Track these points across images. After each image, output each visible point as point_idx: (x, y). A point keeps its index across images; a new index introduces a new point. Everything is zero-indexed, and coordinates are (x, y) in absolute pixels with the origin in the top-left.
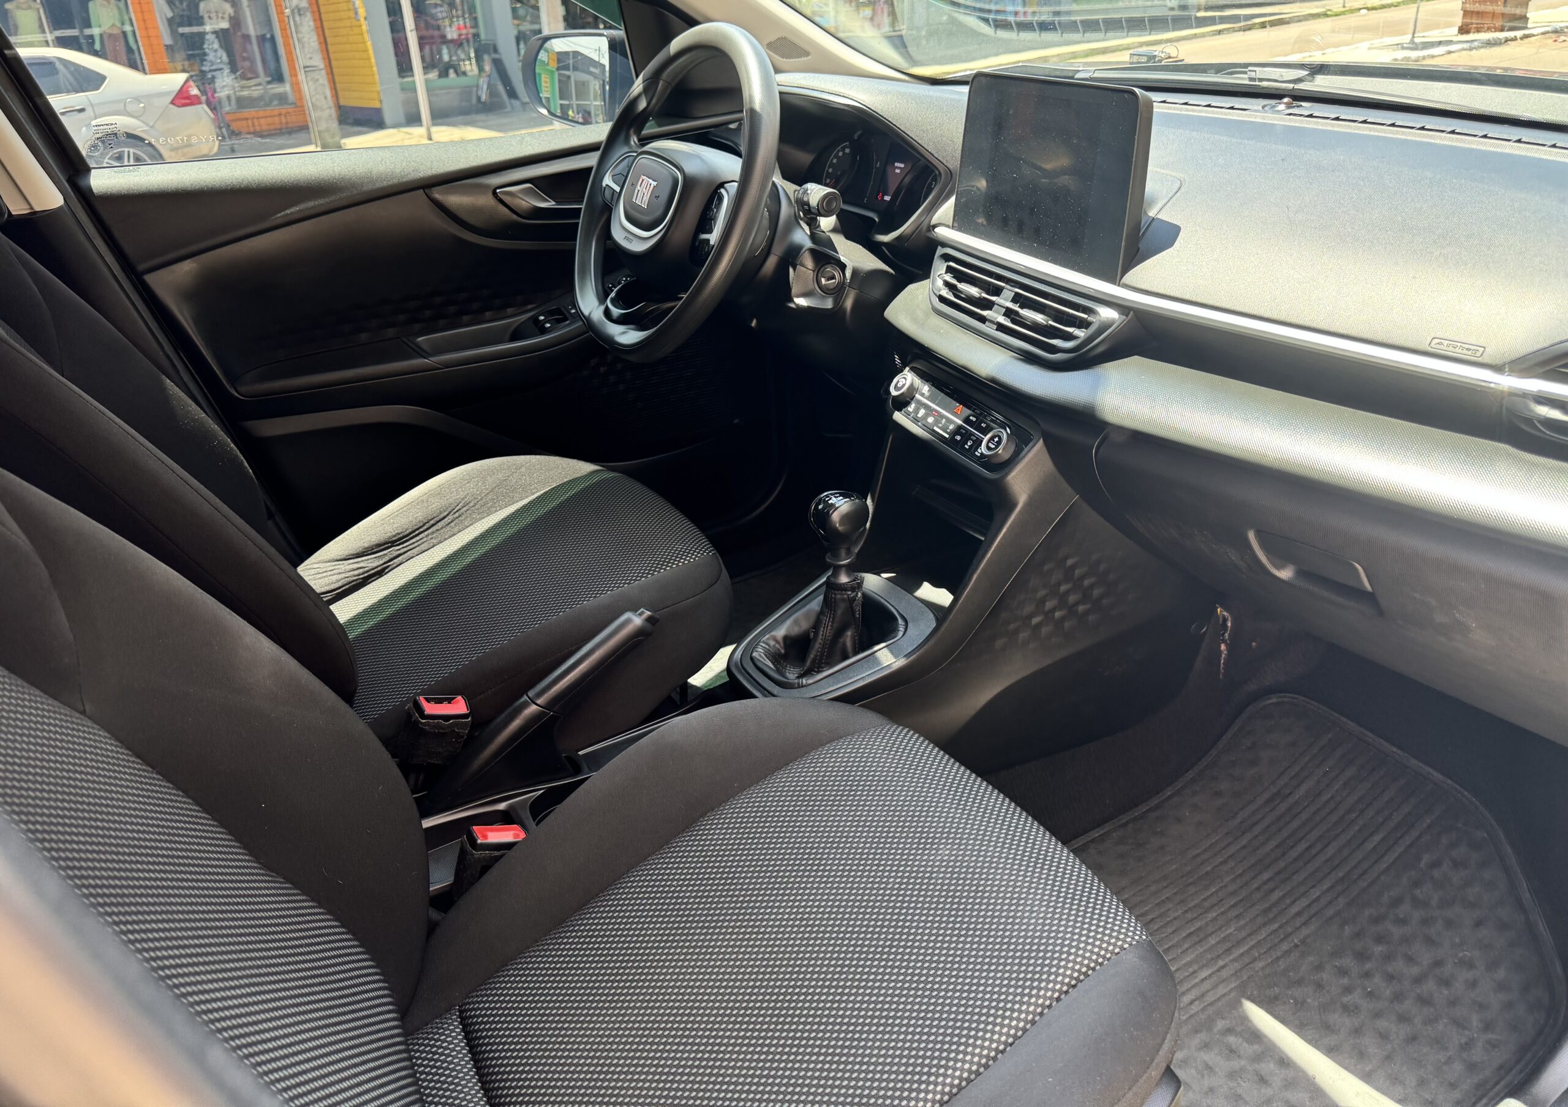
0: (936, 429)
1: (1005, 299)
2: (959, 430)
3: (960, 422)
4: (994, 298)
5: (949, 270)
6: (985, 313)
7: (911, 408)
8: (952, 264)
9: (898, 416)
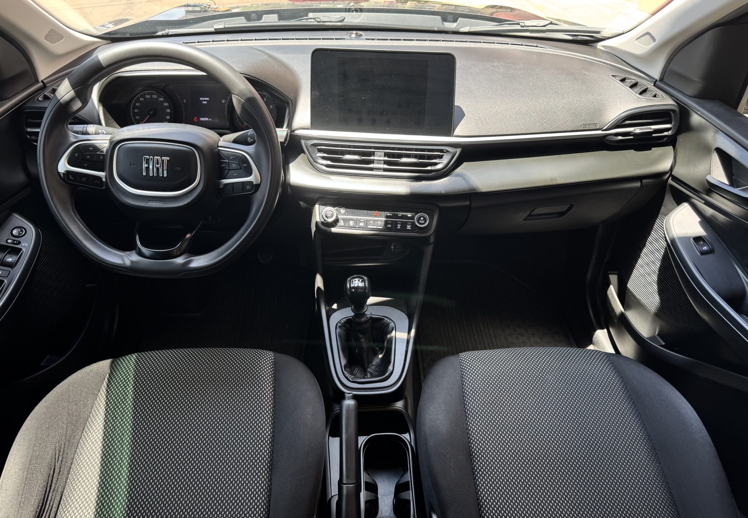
0: (369, 227)
1: (380, 156)
2: (386, 223)
3: (385, 219)
4: (372, 158)
5: (320, 151)
6: (371, 166)
7: (341, 223)
8: (319, 147)
9: (334, 230)
